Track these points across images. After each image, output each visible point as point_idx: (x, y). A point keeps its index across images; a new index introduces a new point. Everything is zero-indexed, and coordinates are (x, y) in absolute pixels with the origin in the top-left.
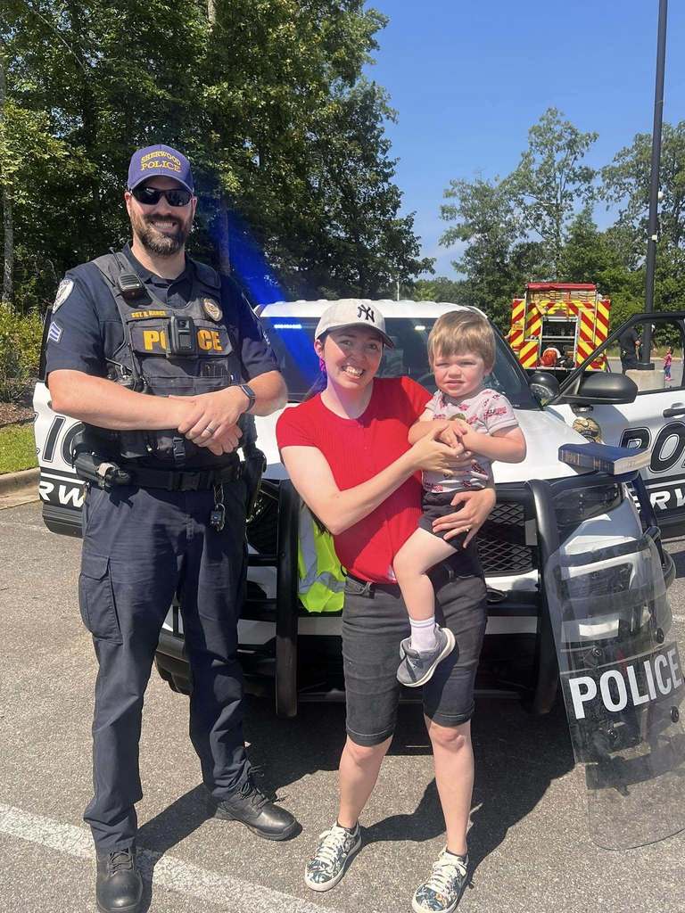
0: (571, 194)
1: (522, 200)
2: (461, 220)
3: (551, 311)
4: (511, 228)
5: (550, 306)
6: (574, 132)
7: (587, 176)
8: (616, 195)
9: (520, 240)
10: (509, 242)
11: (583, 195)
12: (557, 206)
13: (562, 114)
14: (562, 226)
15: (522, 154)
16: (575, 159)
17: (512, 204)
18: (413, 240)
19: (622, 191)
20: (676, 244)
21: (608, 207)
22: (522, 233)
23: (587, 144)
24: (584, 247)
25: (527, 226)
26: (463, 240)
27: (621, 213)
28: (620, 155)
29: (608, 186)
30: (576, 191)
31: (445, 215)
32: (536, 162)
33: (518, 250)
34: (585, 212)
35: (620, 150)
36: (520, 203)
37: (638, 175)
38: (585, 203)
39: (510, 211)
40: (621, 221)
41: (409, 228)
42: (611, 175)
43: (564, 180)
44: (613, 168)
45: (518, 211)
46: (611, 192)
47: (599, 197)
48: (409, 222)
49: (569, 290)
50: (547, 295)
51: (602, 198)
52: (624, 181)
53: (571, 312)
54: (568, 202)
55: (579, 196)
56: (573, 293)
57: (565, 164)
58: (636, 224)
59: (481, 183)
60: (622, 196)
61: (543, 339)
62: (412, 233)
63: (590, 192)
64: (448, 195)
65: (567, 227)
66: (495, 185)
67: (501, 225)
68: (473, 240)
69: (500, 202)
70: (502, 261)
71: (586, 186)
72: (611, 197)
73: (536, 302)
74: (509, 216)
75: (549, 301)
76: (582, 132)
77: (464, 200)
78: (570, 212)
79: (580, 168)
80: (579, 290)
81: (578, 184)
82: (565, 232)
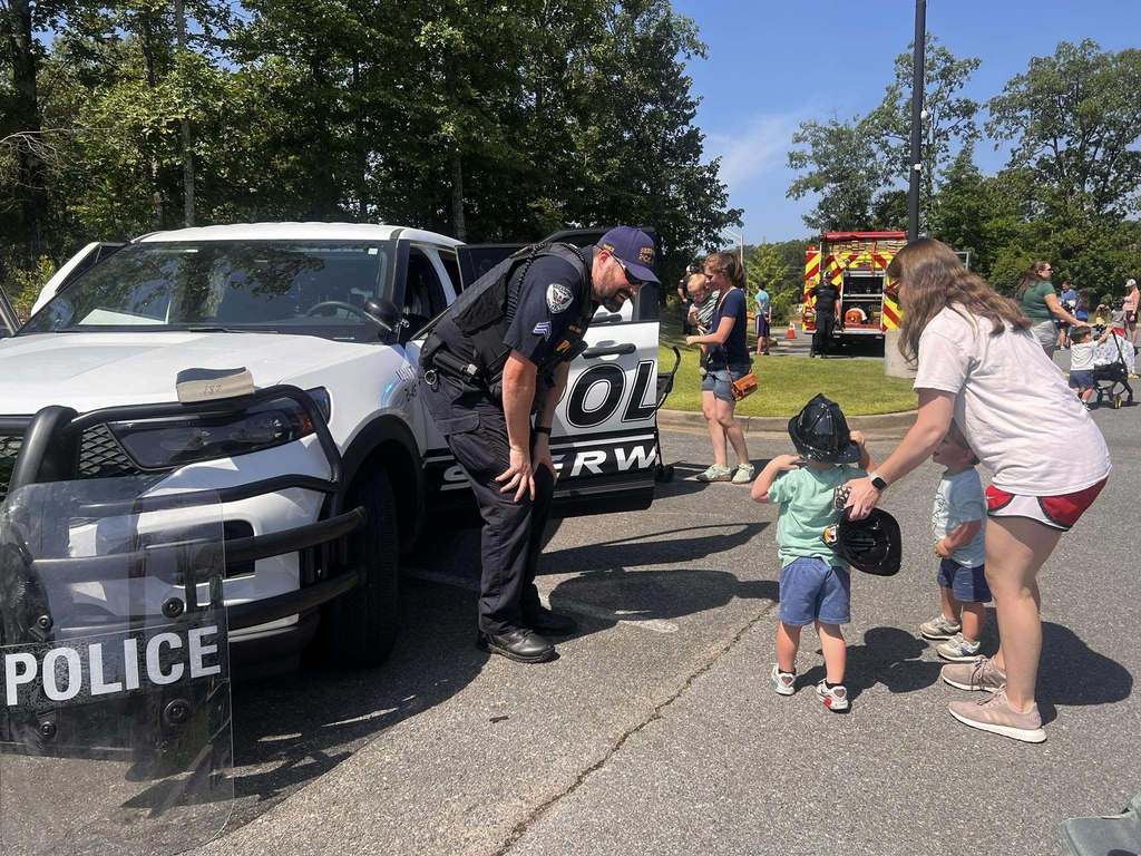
0: (945, 133)
1: (887, 141)
2: (813, 168)
3: (853, 265)
4: (872, 176)
5: (852, 258)
6: (949, 59)
7: (968, 110)
8: (1007, 132)
9: (884, 189)
10: (870, 192)
11: (961, 133)
12: (929, 146)
13: (935, 39)
14: (934, 170)
15: (887, 89)
16: (951, 91)
17: (874, 147)
18: (719, 189)
19: (1015, 127)
20: (1083, 186)
21: (997, 145)
22: (886, 181)
23: (966, 72)
24: (962, 194)
25: (892, 172)
26: (816, 191)
27: (1013, 152)
28: (1011, 84)
29: (998, 122)
30: (952, 128)
31: (794, 162)
32: (904, 96)
33: (883, 200)
34: (963, 152)
35: (1012, 77)
36: (884, 146)
37: (1034, 105)
38: (965, 142)
39: (871, 155)
40: (1013, 163)
41: (714, 175)
42: (1001, 108)
43: (937, 116)
44: (1004, 98)
45: (880, 155)
46: (1001, 128)
47: (985, 134)
48: (713, 169)
49: (874, 239)
50: (849, 246)
51: (990, 136)
52: (1018, 114)
53: (878, 265)
54: (943, 142)
55: (957, 134)
56: (880, 243)
57: (938, 97)
58: (1033, 164)
59: (836, 125)
60: (1015, 132)
61: (844, 298)
62: (718, 181)
63: (971, 129)
64: (798, 140)
65: (940, 171)
66: (853, 126)
67: (861, 172)
68: (826, 190)
69: (860, 145)
70: (863, 214)
71: (966, 121)
72: (1001, 133)
73: (835, 254)
74: (871, 161)
75: (851, 253)
76: (959, 58)
77: (815, 144)
78: (946, 154)
79: (958, 101)
80: (885, 239)
81: (954, 120)
82: (937, 176)
